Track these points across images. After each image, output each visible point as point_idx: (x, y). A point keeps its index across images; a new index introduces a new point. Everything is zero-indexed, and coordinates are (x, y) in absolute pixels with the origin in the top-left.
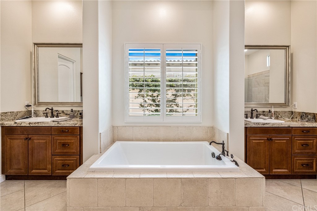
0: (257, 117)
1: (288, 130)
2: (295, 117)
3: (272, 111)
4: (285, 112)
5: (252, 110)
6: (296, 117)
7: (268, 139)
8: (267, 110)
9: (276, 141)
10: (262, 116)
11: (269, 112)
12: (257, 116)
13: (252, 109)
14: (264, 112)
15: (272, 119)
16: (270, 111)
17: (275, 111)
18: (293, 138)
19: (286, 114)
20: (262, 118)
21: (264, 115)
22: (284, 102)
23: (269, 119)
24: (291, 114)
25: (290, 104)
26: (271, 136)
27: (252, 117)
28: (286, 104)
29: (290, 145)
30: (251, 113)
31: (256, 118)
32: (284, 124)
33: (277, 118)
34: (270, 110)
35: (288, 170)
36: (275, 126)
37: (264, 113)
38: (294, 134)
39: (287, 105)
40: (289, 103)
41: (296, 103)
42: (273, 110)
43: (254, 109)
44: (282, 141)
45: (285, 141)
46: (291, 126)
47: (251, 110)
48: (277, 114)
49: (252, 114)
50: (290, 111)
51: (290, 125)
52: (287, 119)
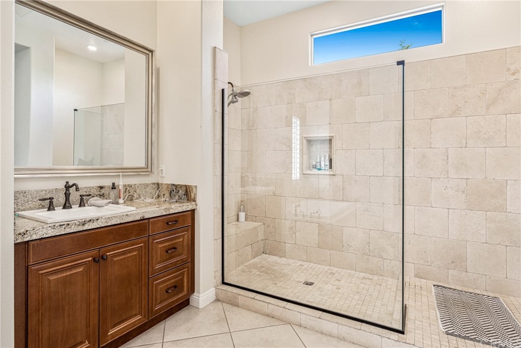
0: (82, 204)
1: (140, 227)
2: (163, 193)
3: (119, 186)
4: (147, 185)
5: (68, 187)
6: (164, 195)
7: (94, 260)
8: (107, 183)
9: (115, 259)
10: (95, 198)
11: (112, 188)
12: (82, 200)
13: (67, 183)
14: (101, 188)
15: (117, 203)
16: (114, 187)
17: (127, 184)
18: (150, 241)
19: (148, 189)
20: (94, 205)
21: (102, 196)
22: (144, 166)
23: (110, 205)
24: (156, 189)
25: (154, 169)
26: (103, 250)
27: (67, 205)
28: (147, 168)
29: (145, 257)
30: (65, 194)
31: (80, 206)
32: (133, 214)
33: (130, 199)
34: (114, 184)
35: (141, 315)
36: (114, 222)
37: (103, 191)
38: (152, 233)
39: (150, 171)
40: (153, 167)
41: (164, 166)
42: (121, 182)
43: (71, 184)
44: (129, 255)
45: (135, 253)
46: (146, 217)
47: (65, 187)
48: (132, 191)
49: (67, 195)
50: (154, 184)
51: (144, 214)
52: (149, 200)
